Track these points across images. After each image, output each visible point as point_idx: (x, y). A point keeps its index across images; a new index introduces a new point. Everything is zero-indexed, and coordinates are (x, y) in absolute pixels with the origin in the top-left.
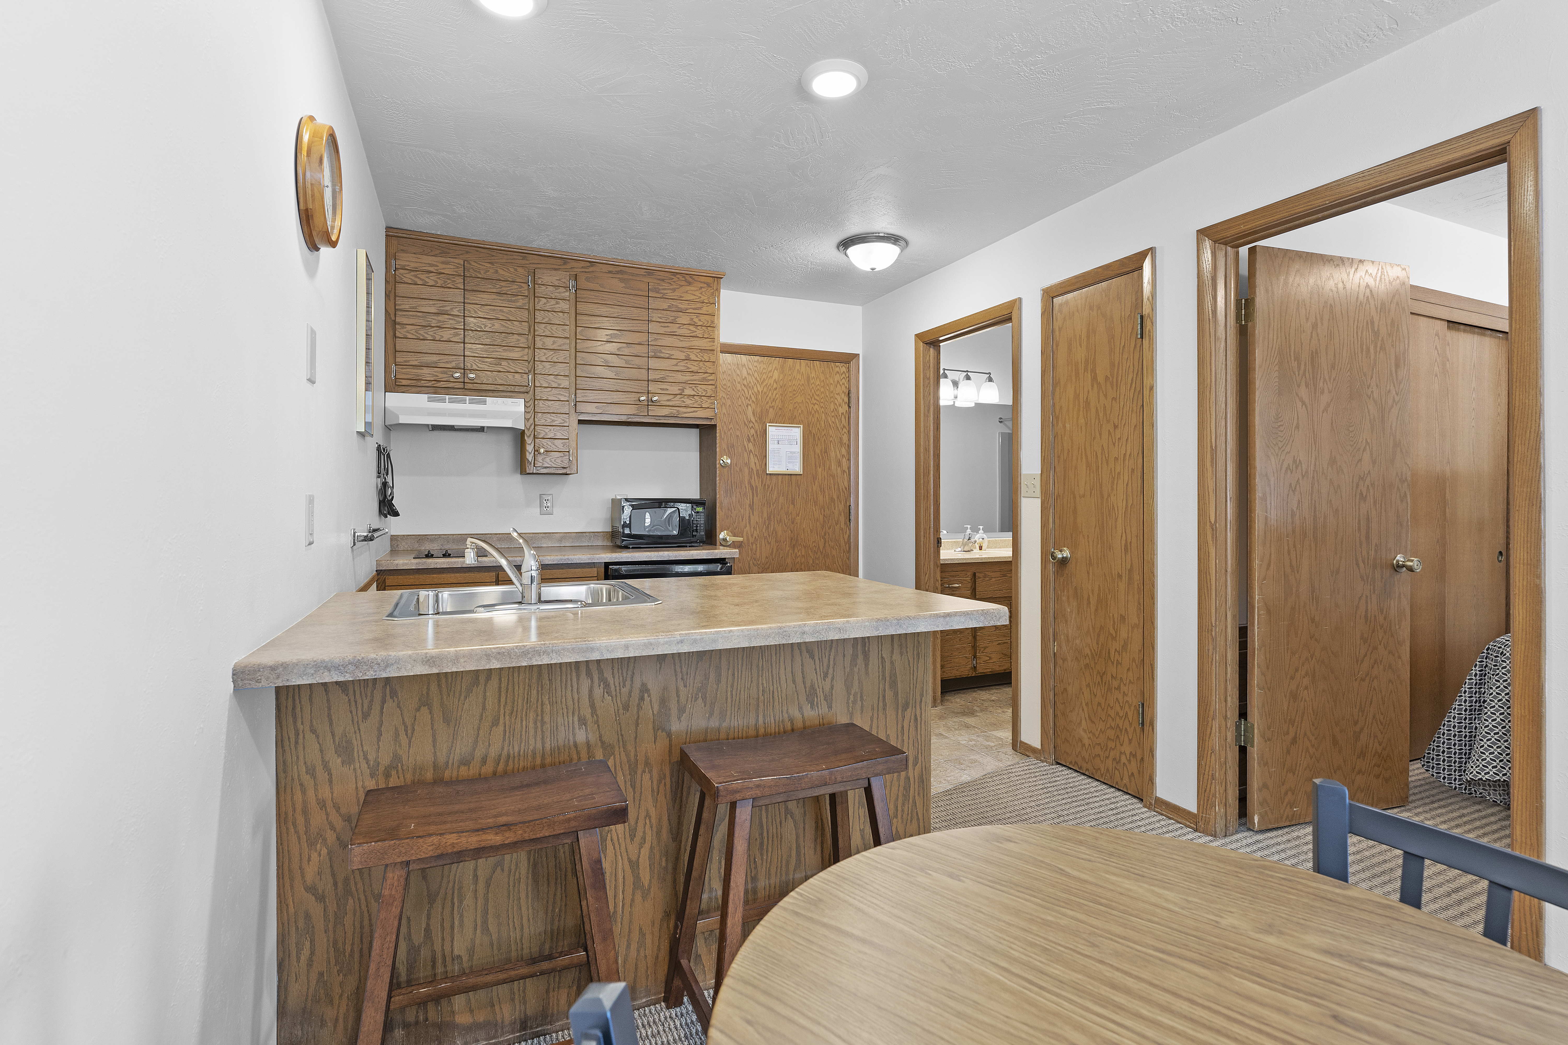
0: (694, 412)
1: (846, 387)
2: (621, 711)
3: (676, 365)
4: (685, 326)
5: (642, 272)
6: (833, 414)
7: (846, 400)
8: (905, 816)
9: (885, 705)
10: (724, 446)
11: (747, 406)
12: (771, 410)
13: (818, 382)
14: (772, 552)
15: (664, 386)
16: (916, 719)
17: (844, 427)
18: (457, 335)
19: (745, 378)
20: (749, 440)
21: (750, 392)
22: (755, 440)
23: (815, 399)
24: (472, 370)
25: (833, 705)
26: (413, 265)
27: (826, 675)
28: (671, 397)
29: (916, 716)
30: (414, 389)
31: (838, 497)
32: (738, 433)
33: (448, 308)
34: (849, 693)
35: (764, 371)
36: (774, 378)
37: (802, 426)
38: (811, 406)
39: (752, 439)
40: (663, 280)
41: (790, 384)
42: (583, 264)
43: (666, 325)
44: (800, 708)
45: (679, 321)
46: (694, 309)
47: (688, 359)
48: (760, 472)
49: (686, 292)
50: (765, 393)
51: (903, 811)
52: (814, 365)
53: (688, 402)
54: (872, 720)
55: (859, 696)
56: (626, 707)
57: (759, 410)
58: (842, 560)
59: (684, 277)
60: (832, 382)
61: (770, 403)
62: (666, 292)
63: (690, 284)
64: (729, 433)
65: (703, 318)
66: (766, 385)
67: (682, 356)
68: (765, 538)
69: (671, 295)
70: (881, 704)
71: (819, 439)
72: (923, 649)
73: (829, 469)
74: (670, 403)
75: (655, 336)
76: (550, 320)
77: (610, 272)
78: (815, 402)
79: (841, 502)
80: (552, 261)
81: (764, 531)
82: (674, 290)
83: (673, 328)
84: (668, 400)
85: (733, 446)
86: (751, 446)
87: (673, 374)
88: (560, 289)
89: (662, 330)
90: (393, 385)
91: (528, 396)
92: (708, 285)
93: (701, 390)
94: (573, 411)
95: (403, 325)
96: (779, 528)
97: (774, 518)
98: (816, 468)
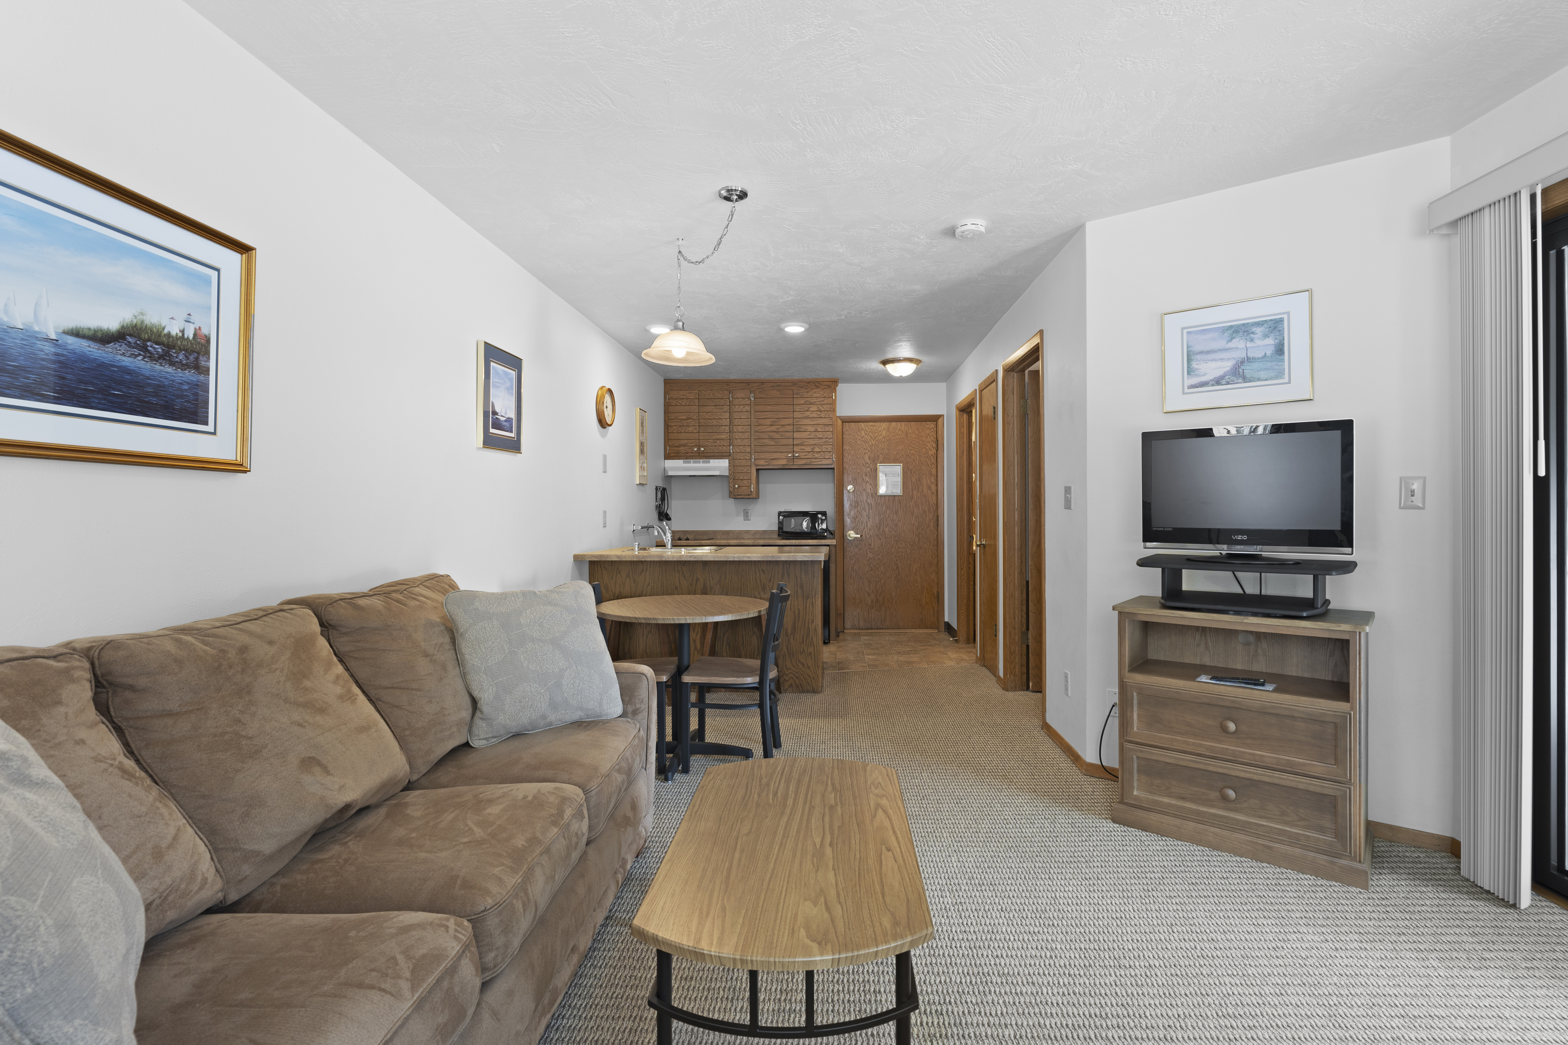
0: (819, 461)
1: (934, 437)
3: (809, 435)
4: (814, 412)
5: (790, 384)
6: (924, 455)
7: (934, 445)
8: (807, 644)
9: (797, 596)
10: (850, 479)
11: (865, 454)
12: (881, 455)
13: (914, 435)
14: (882, 544)
15: (803, 447)
16: (812, 604)
17: (933, 463)
18: (696, 429)
19: (863, 436)
20: (866, 475)
21: (867, 445)
22: (870, 475)
23: (912, 447)
24: (703, 447)
26: (675, 396)
28: (807, 453)
29: (813, 602)
30: (675, 458)
31: (929, 510)
32: (859, 471)
33: (692, 416)
35: (876, 431)
36: (882, 435)
37: (902, 464)
38: (909, 451)
39: (868, 474)
40: (802, 387)
41: (894, 437)
42: (758, 384)
43: (803, 412)
45: (811, 409)
46: (821, 401)
47: (816, 431)
48: (873, 495)
49: (815, 392)
50: (877, 445)
51: (806, 641)
52: (910, 425)
53: (817, 455)
57: (872, 456)
58: (932, 551)
59: (813, 384)
60: (923, 435)
61: (880, 452)
62: (802, 394)
63: (818, 387)
64: (853, 471)
65: (825, 406)
66: (877, 440)
67: (813, 429)
68: (877, 536)
69: (806, 395)
71: (914, 472)
73: (921, 491)
74: (806, 457)
75: (797, 420)
76: (740, 416)
77: (772, 387)
79: (930, 513)
80: (744, 384)
81: (877, 531)
82: (808, 392)
83: (808, 413)
84: (805, 455)
85: (856, 479)
86: (867, 479)
87: (807, 440)
88: (746, 400)
89: (801, 416)
90: (668, 457)
91: (730, 458)
92: (829, 386)
93: (824, 448)
94: (753, 464)
95: (671, 426)
96: (887, 530)
97: (883, 523)
98: (913, 491)
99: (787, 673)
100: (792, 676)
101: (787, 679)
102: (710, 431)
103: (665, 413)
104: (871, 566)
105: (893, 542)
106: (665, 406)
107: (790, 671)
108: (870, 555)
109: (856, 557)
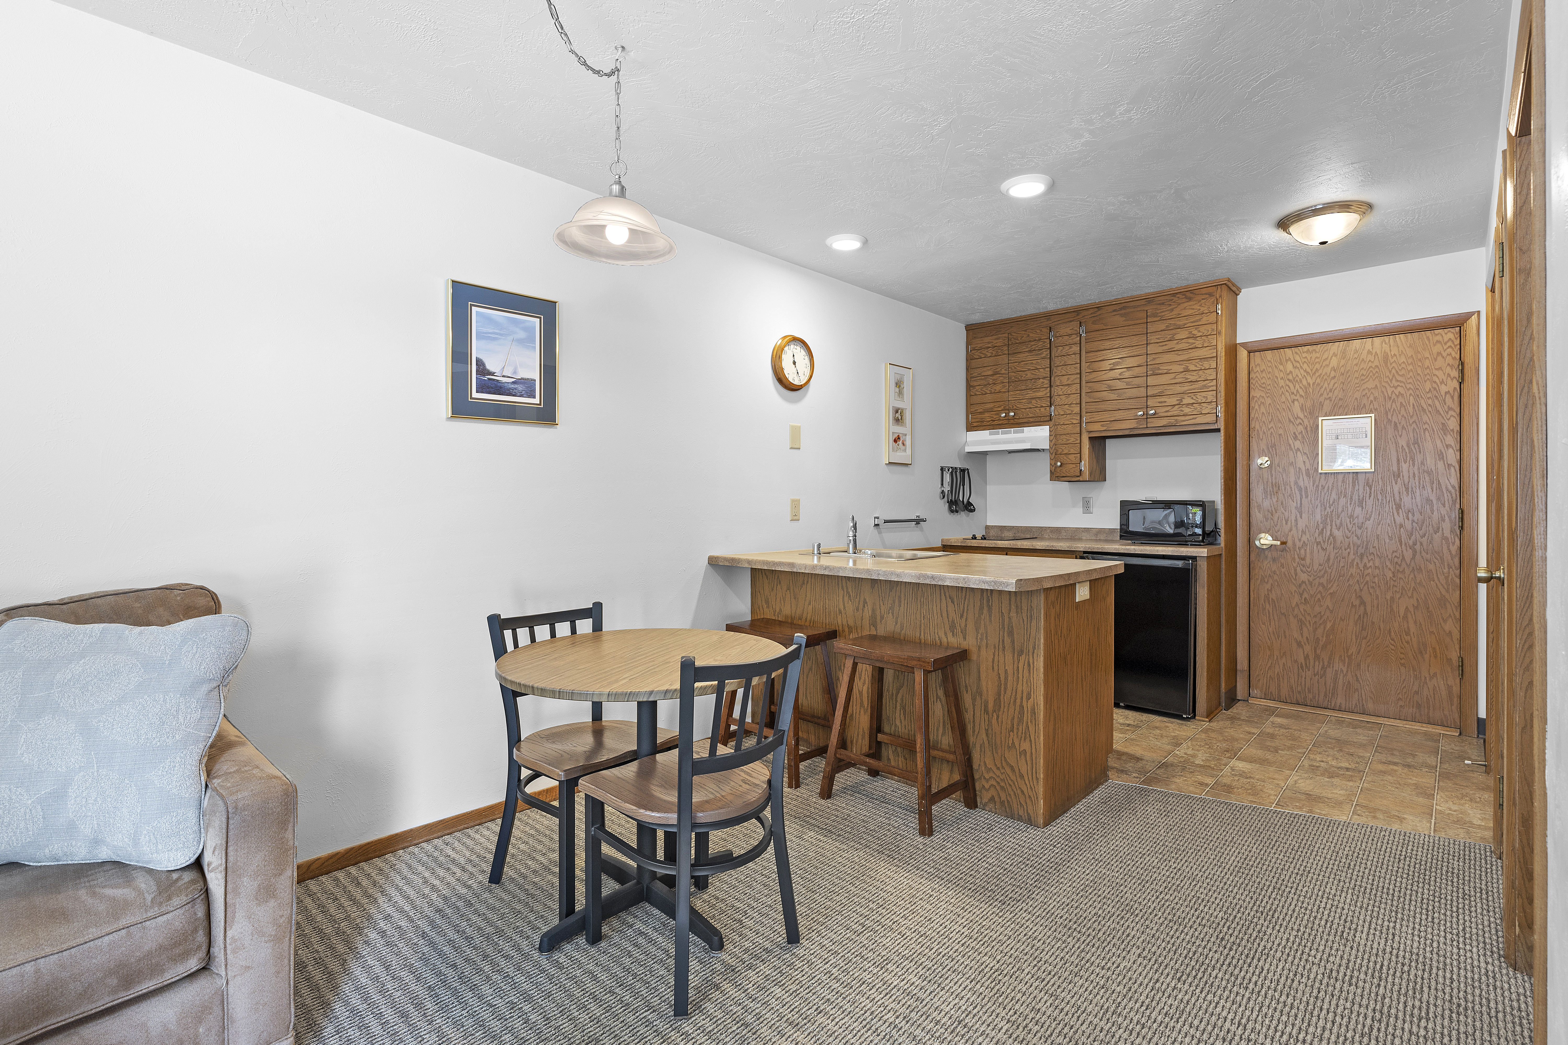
0: (1193, 419)
1: (1454, 358)
3: (1175, 378)
4: (1183, 341)
5: (1143, 302)
6: (1429, 395)
7: (1455, 373)
8: (1020, 733)
9: (1004, 647)
10: (1263, 446)
11: (1293, 402)
12: (1326, 402)
13: (1403, 359)
14: (1329, 559)
15: (1162, 399)
16: (1029, 665)
17: (1450, 409)
18: (1005, 386)
19: (1291, 372)
20: (1296, 438)
21: (1297, 386)
22: (1303, 437)
23: (1398, 381)
24: (1012, 410)
25: (967, 637)
26: (979, 346)
27: (962, 616)
28: (1169, 408)
29: (1029, 662)
30: (982, 428)
31: (1438, 499)
32: (1281, 431)
33: (999, 369)
34: (978, 633)
35: (1317, 360)
36: (1331, 366)
37: (1373, 415)
38: (1390, 390)
39: (1300, 437)
40: (1163, 304)
41: (1356, 368)
42: (1092, 311)
43: (1164, 343)
44: (946, 634)
45: (1178, 337)
46: (1192, 322)
47: (1187, 370)
48: (1311, 472)
49: (1185, 309)
50: (1318, 384)
51: (1018, 729)
52: (1395, 341)
53: (1187, 410)
54: (994, 656)
55: (985, 635)
56: (858, 609)
57: (1309, 404)
58: (1447, 578)
59: (1183, 295)
60: (1427, 355)
61: (1325, 395)
62: (1163, 314)
63: (1190, 299)
64: (1269, 433)
65: (1202, 329)
66: (1319, 376)
67: (1180, 368)
68: (1318, 543)
69: (1168, 315)
70: (1001, 646)
71: (1403, 427)
73: (1422, 463)
74: (1169, 414)
75: (1154, 356)
76: (1065, 362)
77: (1114, 311)
78: (1396, 384)
79: (1444, 505)
80: (1068, 315)
81: (1316, 535)
82: (1172, 310)
83: (1172, 345)
84: (1166, 412)
85: (1274, 446)
86: (1298, 444)
87: (1171, 387)
88: (1074, 336)
89: (1160, 349)
90: (970, 427)
91: (1052, 423)
92: (1211, 295)
93: (1200, 398)
94: (1084, 431)
95: (974, 387)
96: (1336, 533)
97: (1332, 521)
98: (1398, 464)
99: (987, 776)
100: (994, 783)
101: (987, 786)
102: (1023, 387)
103: (967, 369)
104: (1305, 595)
105: (1352, 556)
106: (967, 360)
107: (991, 774)
108: (1304, 577)
109: (1276, 577)
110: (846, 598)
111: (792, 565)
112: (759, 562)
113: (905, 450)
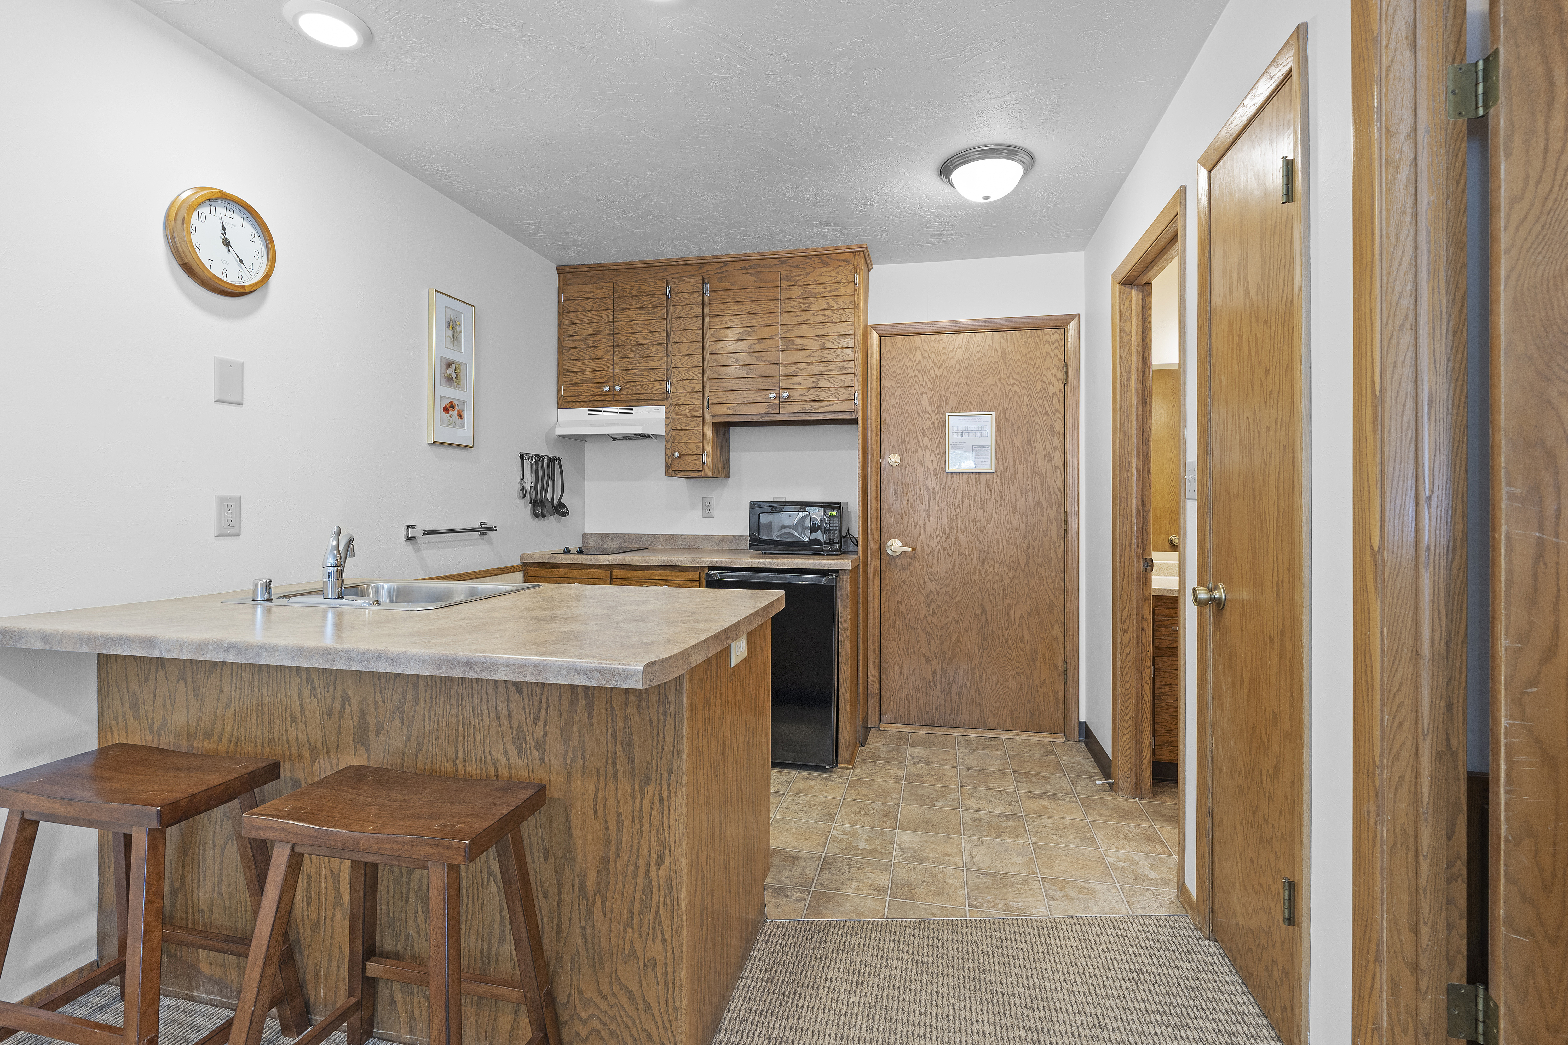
0: (830, 405)
1: (1060, 359)
2: (325, 716)
3: (810, 356)
4: (820, 312)
5: (775, 262)
6: (1040, 395)
7: (1060, 375)
8: (644, 929)
9: (615, 773)
10: (894, 442)
11: (922, 395)
12: (953, 396)
13: (1018, 357)
14: (954, 566)
15: (797, 380)
16: (661, 802)
17: (1057, 410)
18: (608, 351)
19: (920, 362)
20: (924, 434)
21: (926, 378)
22: (931, 433)
23: (1014, 379)
24: (619, 383)
25: (547, 758)
26: (576, 295)
27: (537, 718)
28: (805, 391)
29: (661, 796)
30: (578, 405)
31: (1047, 502)
32: (911, 426)
33: (601, 329)
34: (567, 747)
35: (944, 351)
36: (956, 358)
37: (993, 413)
38: (1007, 388)
39: (928, 433)
40: (797, 266)
41: (978, 363)
42: (717, 266)
43: (799, 314)
44: (506, 753)
45: (813, 307)
46: (829, 292)
48: (939, 472)
49: (821, 275)
50: (945, 377)
51: (641, 921)
52: (1011, 337)
53: (823, 395)
54: (597, 789)
55: (580, 752)
56: (330, 713)
57: (936, 398)
58: (1054, 582)
59: (820, 258)
60: (1038, 354)
61: (951, 390)
62: (798, 278)
63: (826, 264)
64: (899, 427)
65: (840, 300)
66: (946, 368)
67: (816, 345)
68: (945, 549)
69: (803, 280)
70: (610, 770)
71: (1018, 427)
72: (672, 706)
73: (1034, 465)
74: (803, 398)
75: (787, 328)
76: (685, 326)
77: (743, 268)
78: (1013, 382)
79: (1052, 507)
80: (689, 268)
81: (943, 540)
82: (808, 275)
83: (807, 316)
84: (801, 395)
85: (904, 442)
86: (926, 441)
87: (806, 366)
88: (696, 295)
89: (795, 320)
90: (563, 403)
91: (668, 402)
92: (848, 262)
93: (837, 381)
94: (707, 414)
95: (568, 349)
96: (963, 538)
97: (957, 525)
98: (1015, 465)
99: (584, 1015)
100: (598, 1026)
101: (583, 1033)
102: (633, 354)
103: (559, 325)
104: (933, 606)
105: (975, 563)
106: (559, 313)
107: (592, 1010)
108: (931, 586)
109: (905, 587)
110: (306, 693)
111: (150, 642)
112: (70, 637)
113: (463, 426)
